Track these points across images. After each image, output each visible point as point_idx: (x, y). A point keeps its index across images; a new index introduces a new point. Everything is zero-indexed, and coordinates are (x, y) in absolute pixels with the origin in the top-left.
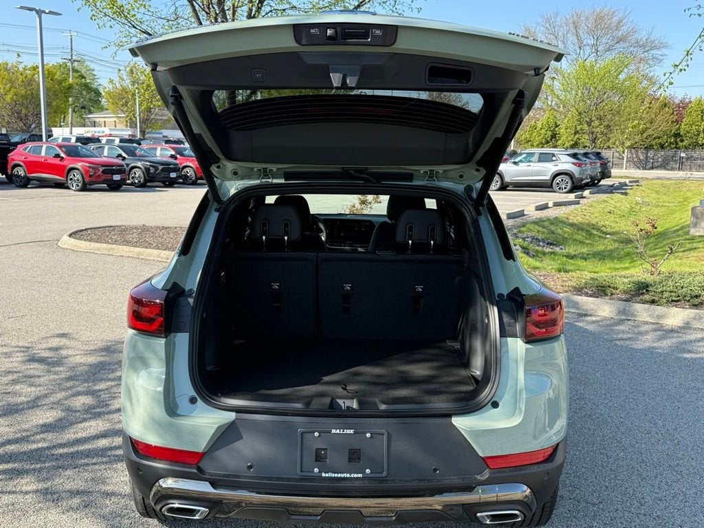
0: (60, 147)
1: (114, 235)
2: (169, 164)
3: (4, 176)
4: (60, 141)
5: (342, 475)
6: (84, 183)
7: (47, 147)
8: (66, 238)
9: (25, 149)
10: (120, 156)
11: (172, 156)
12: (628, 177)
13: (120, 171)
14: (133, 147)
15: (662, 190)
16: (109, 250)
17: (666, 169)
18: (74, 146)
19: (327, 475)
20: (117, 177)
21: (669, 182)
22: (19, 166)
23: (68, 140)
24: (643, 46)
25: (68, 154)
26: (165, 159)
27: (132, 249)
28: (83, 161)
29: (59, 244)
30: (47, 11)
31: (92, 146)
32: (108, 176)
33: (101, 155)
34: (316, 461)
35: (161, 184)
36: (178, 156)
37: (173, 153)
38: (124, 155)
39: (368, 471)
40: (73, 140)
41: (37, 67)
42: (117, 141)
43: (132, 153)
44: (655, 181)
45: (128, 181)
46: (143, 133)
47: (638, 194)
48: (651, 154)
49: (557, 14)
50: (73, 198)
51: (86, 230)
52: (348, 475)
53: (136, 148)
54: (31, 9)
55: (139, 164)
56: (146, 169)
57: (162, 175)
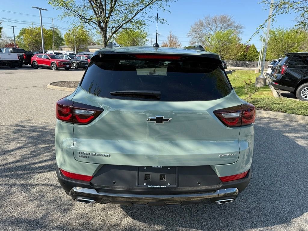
0: (49, 55)
1: (66, 84)
2: (85, 62)
3: (30, 65)
4: (49, 53)
5: (157, 187)
6: (57, 68)
7: (44, 56)
8: (49, 85)
9: (37, 56)
10: (69, 59)
11: (86, 59)
12: (231, 69)
13: (69, 64)
14: (73, 56)
15: (242, 73)
16: (63, 89)
17: (242, 67)
18: (53, 55)
19: (150, 186)
20: (68, 66)
21: (244, 71)
22: (35, 61)
23: (52, 53)
24: (237, 27)
25: (51, 58)
26: (84, 60)
27: (71, 89)
28: (56, 60)
29: (47, 87)
30: (43, 9)
31: (60, 55)
32: (65, 65)
33: (62, 58)
34: (145, 180)
35: (82, 68)
36: (88, 59)
37: (86, 58)
38: (70, 58)
39: (169, 184)
40: (54, 53)
41: (40, 28)
42: (68, 54)
43: (73, 58)
44: (240, 70)
45: (71, 67)
46: (77, 52)
47: (235, 74)
48: (238, 62)
49: (210, 16)
50: (53, 72)
51: (56, 82)
52: (160, 186)
53: (74, 56)
54: (37, 8)
55: (75, 62)
56: (77, 63)
57: (83, 65)
